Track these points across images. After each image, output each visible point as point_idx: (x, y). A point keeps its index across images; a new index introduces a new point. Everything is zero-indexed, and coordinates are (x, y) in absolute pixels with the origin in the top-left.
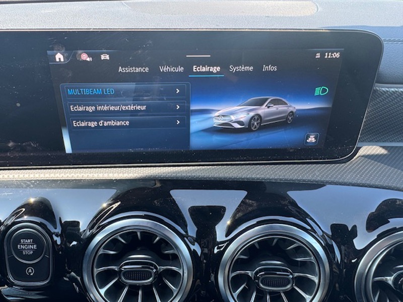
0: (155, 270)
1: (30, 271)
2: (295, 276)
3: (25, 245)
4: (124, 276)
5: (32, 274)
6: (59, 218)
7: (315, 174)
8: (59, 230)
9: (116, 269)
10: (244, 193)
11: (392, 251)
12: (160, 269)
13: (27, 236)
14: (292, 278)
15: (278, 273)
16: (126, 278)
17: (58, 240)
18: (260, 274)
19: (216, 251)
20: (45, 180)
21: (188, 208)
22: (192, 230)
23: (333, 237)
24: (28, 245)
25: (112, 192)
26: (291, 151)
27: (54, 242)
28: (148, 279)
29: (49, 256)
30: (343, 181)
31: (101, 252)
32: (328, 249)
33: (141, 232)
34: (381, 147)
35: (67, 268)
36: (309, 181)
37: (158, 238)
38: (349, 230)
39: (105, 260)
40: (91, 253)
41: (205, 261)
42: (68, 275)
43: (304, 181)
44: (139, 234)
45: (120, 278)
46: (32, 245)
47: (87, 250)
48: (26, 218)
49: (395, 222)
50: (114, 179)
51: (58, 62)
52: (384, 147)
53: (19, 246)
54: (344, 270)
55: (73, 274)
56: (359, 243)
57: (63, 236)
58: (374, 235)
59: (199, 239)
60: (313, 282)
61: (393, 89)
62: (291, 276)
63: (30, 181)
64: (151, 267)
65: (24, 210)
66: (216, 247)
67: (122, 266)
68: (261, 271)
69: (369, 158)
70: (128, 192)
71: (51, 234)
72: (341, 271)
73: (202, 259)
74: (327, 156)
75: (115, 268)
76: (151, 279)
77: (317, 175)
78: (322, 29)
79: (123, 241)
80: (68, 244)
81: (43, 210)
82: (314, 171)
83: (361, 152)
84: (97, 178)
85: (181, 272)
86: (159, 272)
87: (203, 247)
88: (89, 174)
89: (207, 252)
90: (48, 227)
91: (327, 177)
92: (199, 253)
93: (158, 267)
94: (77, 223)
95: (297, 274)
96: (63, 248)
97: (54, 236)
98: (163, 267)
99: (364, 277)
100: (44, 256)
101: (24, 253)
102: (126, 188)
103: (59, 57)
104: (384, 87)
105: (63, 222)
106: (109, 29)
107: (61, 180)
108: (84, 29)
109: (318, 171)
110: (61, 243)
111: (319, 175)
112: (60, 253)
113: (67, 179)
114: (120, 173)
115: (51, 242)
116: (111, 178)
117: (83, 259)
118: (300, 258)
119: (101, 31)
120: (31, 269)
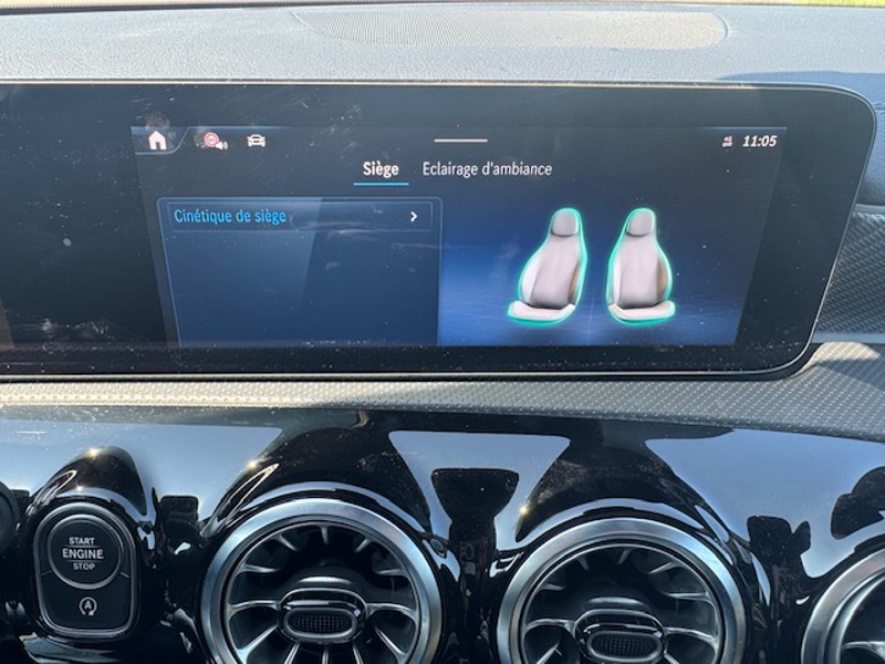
0: (357, 612)
1: (88, 605)
2: (669, 633)
3: (77, 549)
4: (290, 623)
5: (91, 613)
6: (151, 492)
7: (716, 405)
8: (150, 517)
9: (274, 607)
10: (562, 443)
12: (369, 608)
13: (83, 529)
14: (661, 638)
15: (629, 626)
16: (295, 628)
17: (150, 539)
18: (590, 627)
19: (493, 572)
21: (431, 474)
22: (441, 524)
23: (753, 547)
24: (84, 549)
25: (271, 435)
26: (662, 350)
27: (141, 544)
28: (344, 630)
29: (130, 575)
30: (778, 421)
31: (242, 568)
32: (742, 573)
33: (329, 529)
34: (866, 344)
35: (167, 599)
36: (701, 419)
37: (365, 542)
38: (793, 531)
39: (253, 585)
40: (221, 571)
41: (468, 593)
42: (170, 616)
43: (690, 419)
44: (324, 531)
45: (282, 626)
46: (92, 550)
47: (211, 566)
48: (80, 490)
50: (271, 406)
51: (153, 151)
52: (871, 346)
53: (65, 551)
54: (779, 622)
55: (181, 613)
56: (814, 564)
57: (159, 531)
58: (848, 546)
59: (453, 544)
60: (708, 646)
62: (659, 635)
63: (89, 408)
64: (350, 605)
65: (74, 472)
66: (494, 564)
67: (287, 600)
68: (591, 620)
69: (830, 368)
70: (301, 438)
71: (132, 526)
72: (771, 623)
73: (461, 588)
75: (273, 604)
76: (350, 631)
77: (720, 407)
78: (739, 85)
79: (288, 545)
80: (170, 549)
81: (118, 473)
82: (713, 398)
83: (819, 356)
84: (233, 405)
85: (415, 617)
86: (367, 616)
87: (465, 559)
88: (218, 398)
89: (473, 573)
90: (127, 511)
91: (742, 411)
92: (456, 574)
93: (365, 604)
94: (190, 503)
95: (672, 629)
96: (159, 556)
97: (139, 529)
98: (375, 605)
99: (824, 639)
100: (118, 574)
101: (76, 568)
102: (298, 427)
103: (157, 140)
104: (875, 213)
105: (159, 500)
106: (267, 80)
107: (156, 407)
108: (213, 80)
109: (723, 399)
110: (157, 545)
111: (725, 408)
112: (155, 567)
113: (169, 404)
114: (285, 395)
115: (133, 544)
116: (265, 406)
117: (202, 584)
118: (680, 593)
119: (248, 85)
120: (91, 602)
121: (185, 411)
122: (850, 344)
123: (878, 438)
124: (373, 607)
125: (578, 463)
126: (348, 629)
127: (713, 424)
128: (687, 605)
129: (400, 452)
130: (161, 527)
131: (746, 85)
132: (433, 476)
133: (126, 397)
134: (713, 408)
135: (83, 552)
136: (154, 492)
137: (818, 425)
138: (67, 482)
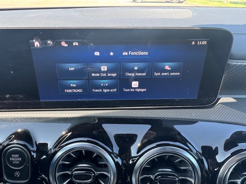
0: (93, 174)
1: (17, 174)
2: (180, 179)
3: (14, 158)
4: (74, 178)
5: (18, 176)
8: (35, 149)
9: (70, 173)
10: (149, 127)
11: (240, 164)
13: (15, 152)
15: (169, 177)
16: (76, 179)
17: (35, 155)
18: (158, 177)
19: (131, 162)
20: (27, 118)
22: (116, 150)
23: (203, 154)
25: (69, 125)
27: (32, 156)
29: (29, 165)
30: (209, 119)
31: (61, 162)
32: (200, 162)
35: (39, 172)
36: (188, 119)
37: (95, 155)
38: (214, 149)
39: (64, 167)
41: (124, 168)
42: (40, 177)
43: (185, 119)
44: (84, 152)
45: (72, 179)
46: (18, 158)
47: (52, 162)
48: (15, 141)
50: (69, 117)
51: (36, 47)
52: (234, 98)
53: (11, 159)
54: (210, 175)
55: (43, 176)
56: (219, 158)
58: (229, 153)
59: (120, 155)
60: (191, 182)
61: (239, 63)
62: (177, 179)
63: (18, 118)
64: (91, 172)
65: (14, 136)
66: (131, 160)
67: (73, 171)
68: (158, 175)
69: (223, 104)
70: (77, 126)
71: (30, 151)
72: (208, 175)
73: (122, 167)
74: (199, 103)
78: (196, 28)
79: (74, 156)
80: (40, 158)
81: (26, 136)
82: (191, 113)
83: (220, 101)
84: (58, 117)
85: (109, 175)
86: (96, 175)
87: (123, 159)
88: (54, 115)
89: (125, 163)
90: (28, 147)
91: (199, 117)
92: (120, 163)
93: (95, 172)
94: (47, 144)
95: (181, 177)
96: (37, 159)
97: (32, 152)
98: (98, 172)
99: (223, 179)
100: (26, 165)
101: (14, 163)
102: (76, 123)
103: (37, 44)
104: (234, 62)
105: (37, 144)
106: (67, 27)
107: (37, 118)
108: (52, 27)
109: (194, 113)
110: (36, 157)
111: (194, 116)
112: (36, 162)
113: (40, 117)
114: (73, 114)
115: (30, 156)
116: (67, 117)
117: (49, 167)
118: (183, 167)
119: (62, 29)
120: (18, 173)
122: (229, 98)
123: (237, 124)
124: (97, 173)
125: (154, 132)
126: (90, 179)
127: (191, 120)
128: (185, 171)
129: (105, 129)
130: (38, 151)
131: (198, 28)
132: (114, 136)
133: (28, 115)
134: (191, 116)
135: (16, 159)
136: (36, 142)
137: (220, 120)
138: (11, 139)
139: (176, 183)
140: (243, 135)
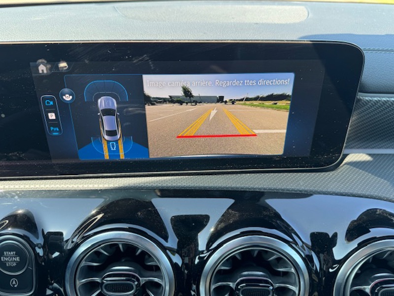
0: (136, 283)
1: (14, 283)
2: (276, 287)
3: (8, 257)
4: (105, 288)
5: (16, 286)
6: (41, 230)
7: (300, 184)
8: (41, 241)
9: (99, 281)
10: (231, 202)
11: (371, 261)
12: (142, 280)
13: (10, 248)
14: (272, 290)
15: (261, 284)
16: (108, 290)
17: (40, 252)
18: (241, 285)
19: (197, 261)
20: (30, 191)
21: (170, 218)
22: (172, 242)
23: (313, 248)
24: (11, 257)
25: (100, 202)
26: (277, 159)
27: (37, 254)
28: (130, 291)
29: (32, 268)
30: (326, 190)
31: (83, 263)
32: (308, 260)
33: (123, 244)
34: (368, 154)
35: (49, 279)
36: (293, 190)
37: (139, 251)
38: (330, 236)
39: (90, 271)
40: (73, 265)
41: (186, 272)
42: (50, 287)
43: (288, 190)
44: (121, 246)
45: (102, 290)
46: (14, 257)
47: (69, 263)
48: (10, 230)
49: (375, 232)
50: (99, 189)
51: (40, 74)
52: (370, 155)
53: (2, 258)
54: (324, 278)
55: (55, 285)
56: (338, 253)
57: (45, 247)
58: (354, 244)
59: (179, 251)
60: (294, 292)
61: (376, 98)
62: (271, 288)
63: (15, 192)
64: (133, 279)
65: (7, 221)
66: (197, 257)
67: (105, 277)
68: (242, 282)
69: (351, 165)
70: (112, 203)
71: (33, 246)
72: (320, 279)
73: (183, 270)
74: (313, 164)
75: (98, 280)
76: (133, 291)
77: (301, 184)
78: (304, 41)
79: (105, 253)
80: (50, 255)
81: (27, 222)
82: (298, 181)
83: (347, 160)
84: (81, 189)
85: (163, 284)
86: (141, 285)
87: (184, 256)
88: (74, 186)
89: (187, 262)
90: (31, 240)
91: (311, 186)
92: (180, 264)
93: (140, 279)
94: (61, 234)
95: (278, 285)
96: (45, 259)
97: (37, 248)
98: (145, 279)
99: (343, 287)
100: (27, 268)
101: (8, 265)
102: (109, 199)
103: (43, 69)
104: (367, 97)
105: (45, 234)
106: (92, 41)
107: (45, 191)
108: (66, 41)
109: (303, 180)
110: (44, 254)
111: (303, 185)
112: (43, 264)
113: (52, 189)
114: (106, 183)
115: (33, 254)
116: (96, 189)
117: (65, 271)
118: (281, 268)
119: (83, 43)
120: (15, 281)
121: (59, 192)
122: (361, 154)
125: (236, 211)
127: (298, 192)
128: (286, 274)
129: (157, 208)
130: (46, 246)
131: (307, 41)
132: (172, 219)
133: (32, 186)
134: (298, 185)
135: (11, 259)
136: (43, 230)
137: (344, 191)
138: (4, 226)
139: (269, 294)
140: (377, 216)
